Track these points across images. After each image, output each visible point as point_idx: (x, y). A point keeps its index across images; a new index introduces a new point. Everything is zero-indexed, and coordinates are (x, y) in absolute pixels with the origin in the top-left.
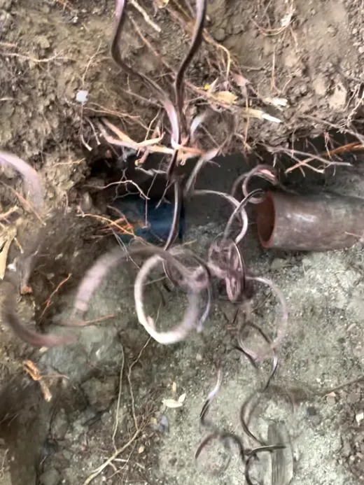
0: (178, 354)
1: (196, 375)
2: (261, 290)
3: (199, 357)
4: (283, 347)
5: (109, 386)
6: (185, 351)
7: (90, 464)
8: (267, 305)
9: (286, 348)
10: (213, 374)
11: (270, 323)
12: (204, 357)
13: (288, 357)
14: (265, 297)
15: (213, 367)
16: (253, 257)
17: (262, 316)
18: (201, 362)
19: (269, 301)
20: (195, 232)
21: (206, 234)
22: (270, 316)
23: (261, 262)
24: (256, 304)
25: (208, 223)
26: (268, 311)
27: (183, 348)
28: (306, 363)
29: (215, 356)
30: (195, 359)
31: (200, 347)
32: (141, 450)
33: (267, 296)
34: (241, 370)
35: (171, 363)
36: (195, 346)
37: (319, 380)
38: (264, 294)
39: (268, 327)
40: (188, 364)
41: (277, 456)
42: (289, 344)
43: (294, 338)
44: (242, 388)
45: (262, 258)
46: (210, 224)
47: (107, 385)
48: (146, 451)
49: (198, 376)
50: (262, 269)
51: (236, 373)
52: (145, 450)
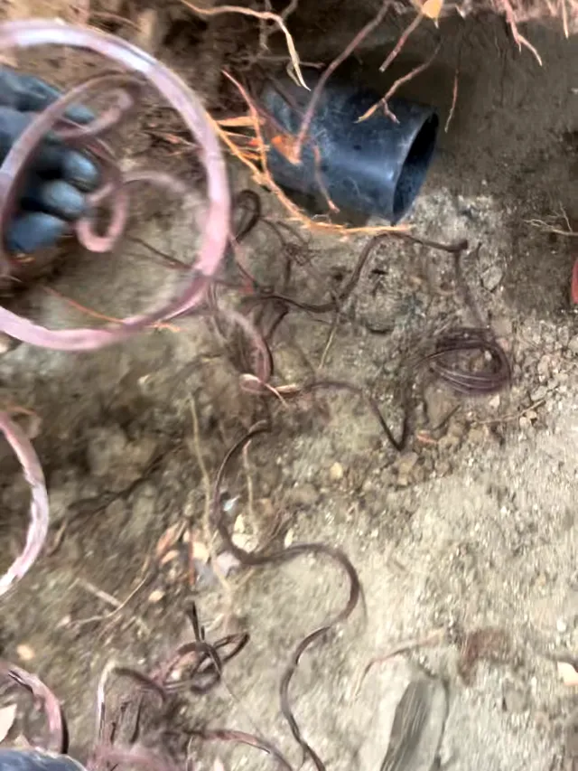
0: (301, 443)
1: (317, 503)
2: (525, 383)
3: (337, 470)
4: (517, 528)
5: (141, 453)
6: (318, 445)
7: (52, 583)
8: (523, 422)
9: (520, 534)
10: (349, 518)
11: (512, 465)
12: (346, 473)
13: (516, 553)
14: (527, 403)
15: (355, 505)
16: (542, 303)
17: (502, 442)
18: (338, 482)
19: (532, 415)
20: (444, 203)
21: (465, 218)
22: (520, 450)
23: (555, 322)
24: (502, 410)
25: (478, 194)
26: (521, 436)
27: (315, 437)
28: (552, 580)
29: (368, 485)
30: (328, 469)
31: (350, 450)
32: (156, 595)
33: (532, 402)
34: (406, 541)
35: (281, 454)
36: (339, 445)
37: (561, 627)
38: (529, 394)
39: (505, 473)
40: (310, 474)
41: (402, 747)
42: (532, 527)
43: (549, 518)
44: (391, 581)
45: (560, 315)
46: (483, 199)
47: (138, 451)
48: (165, 601)
49: (320, 506)
50: (549, 339)
51: (392, 543)
52: (164, 599)
